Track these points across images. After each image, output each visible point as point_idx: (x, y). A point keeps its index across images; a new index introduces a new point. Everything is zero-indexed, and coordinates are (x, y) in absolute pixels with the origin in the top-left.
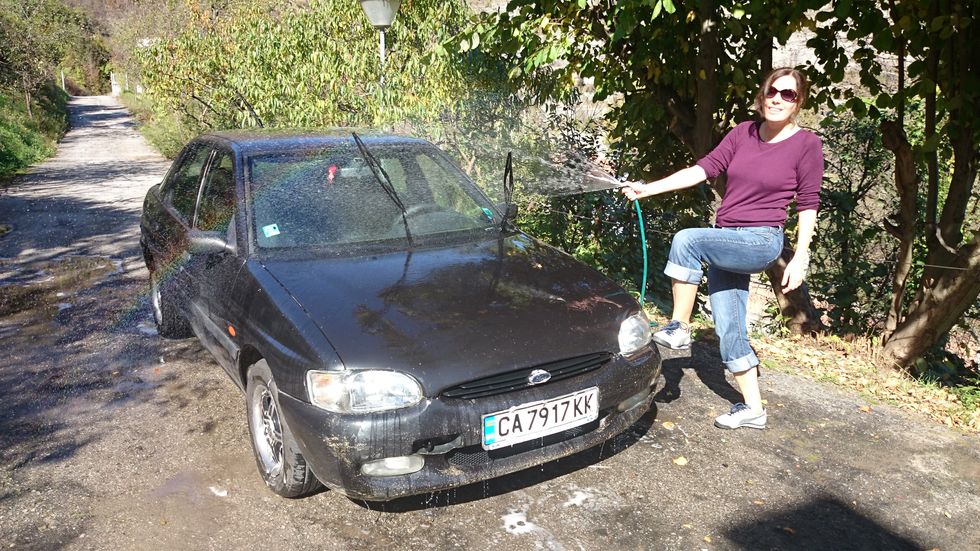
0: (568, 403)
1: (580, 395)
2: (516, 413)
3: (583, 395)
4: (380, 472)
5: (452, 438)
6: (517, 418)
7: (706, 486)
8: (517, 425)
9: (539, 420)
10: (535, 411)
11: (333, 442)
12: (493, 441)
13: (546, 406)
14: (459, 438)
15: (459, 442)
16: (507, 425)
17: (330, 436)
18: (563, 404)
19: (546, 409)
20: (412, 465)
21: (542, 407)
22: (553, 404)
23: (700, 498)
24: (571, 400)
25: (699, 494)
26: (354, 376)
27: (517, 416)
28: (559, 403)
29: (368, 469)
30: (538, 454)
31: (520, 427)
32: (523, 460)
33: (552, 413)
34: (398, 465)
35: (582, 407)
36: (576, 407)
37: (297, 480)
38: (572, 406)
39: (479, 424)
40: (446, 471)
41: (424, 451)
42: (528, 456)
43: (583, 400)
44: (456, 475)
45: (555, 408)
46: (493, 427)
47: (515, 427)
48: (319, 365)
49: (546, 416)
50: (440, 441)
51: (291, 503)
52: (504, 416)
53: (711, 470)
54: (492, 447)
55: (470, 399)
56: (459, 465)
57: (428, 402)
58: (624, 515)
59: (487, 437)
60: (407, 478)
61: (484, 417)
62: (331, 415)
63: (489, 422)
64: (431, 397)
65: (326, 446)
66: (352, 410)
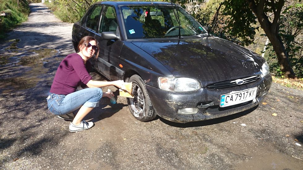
0: (248, 92)
1: (252, 90)
2: (232, 94)
3: (253, 90)
4: (183, 113)
5: (210, 102)
8: (232, 99)
9: (239, 98)
10: (238, 94)
11: (169, 101)
12: (223, 104)
13: (241, 93)
15: (212, 104)
16: (229, 99)
18: (247, 92)
19: (241, 94)
20: (193, 111)
21: (240, 93)
22: (244, 92)
24: (249, 91)
26: (176, 79)
27: (232, 96)
28: (245, 92)
29: (179, 112)
30: (235, 110)
33: (243, 95)
34: (189, 111)
35: (252, 94)
37: (149, 115)
38: (249, 93)
39: (219, 98)
40: (205, 114)
41: (199, 107)
42: (231, 110)
44: (209, 115)
45: (244, 94)
46: (224, 99)
48: (163, 75)
49: (241, 96)
50: (204, 103)
51: (145, 123)
52: (228, 95)
53: (286, 118)
54: (222, 106)
55: (216, 89)
56: (210, 112)
57: (202, 89)
58: (263, 131)
59: (222, 103)
60: (192, 115)
61: (221, 95)
62: (169, 92)
63: (223, 97)
64: (204, 88)
65: (166, 103)
66: (176, 90)
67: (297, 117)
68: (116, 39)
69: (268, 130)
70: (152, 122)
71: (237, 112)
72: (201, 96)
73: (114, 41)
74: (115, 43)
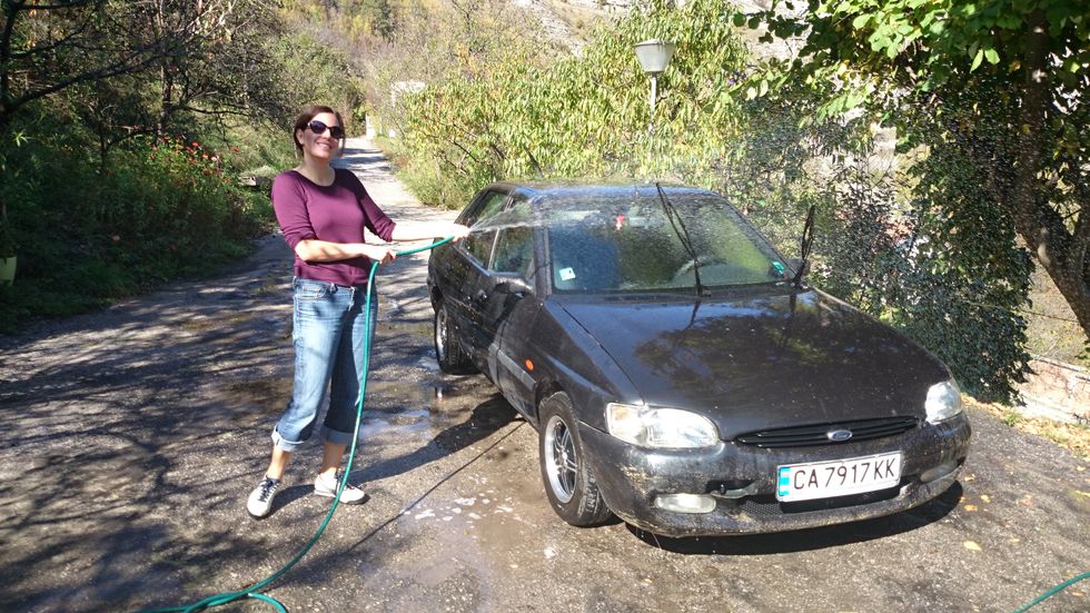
0: (868, 464)
1: (882, 458)
2: (813, 467)
4: (672, 507)
5: (745, 484)
6: (814, 474)
7: (1015, 570)
8: (813, 481)
9: (836, 479)
10: (833, 469)
11: (631, 471)
12: (786, 493)
13: (845, 465)
14: (753, 485)
15: (753, 490)
16: (804, 479)
17: (628, 466)
18: (862, 465)
19: (845, 468)
20: (703, 505)
21: (841, 464)
22: (853, 463)
23: (1009, 581)
24: (871, 462)
25: (1007, 577)
26: (653, 411)
27: (814, 471)
28: (858, 463)
29: (660, 503)
30: (831, 513)
31: (815, 482)
32: (815, 518)
33: (850, 473)
34: (688, 503)
35: (883, 470)
36: (877, 470)
37: (588, 508)
38: (872, 468)
39: (773, 473)
40: (736, 517)
41: (715, 493)
42: (822, 514)
43: (885, 463)
44: (746, 522)
45: (855, 468)
46: (789, 479)
47: (811, 482)
48: (619, 398)
49: (844, 475)
50: (731, 485)
51: (579, 532)
52: (801, 469)
53: (1022, 556)
54: (786, 499)
55: (765, 448)
56: (750, 512)
57: (723, 445)
58: (922, 587)
59: (782, 488)
60: (699, 517)
61: (779, 467)
62: (630, 446)
63: (784, 474)
64: (726, 441)
65: (622, 475)
66: (650, 444)
67: (1061, 558)
68: (525, 292)
69: (938, 583)
70: (600, 529)
71: (839, 521)
72: (717, 462)
73: (519, 295)
74: (521, 301)
